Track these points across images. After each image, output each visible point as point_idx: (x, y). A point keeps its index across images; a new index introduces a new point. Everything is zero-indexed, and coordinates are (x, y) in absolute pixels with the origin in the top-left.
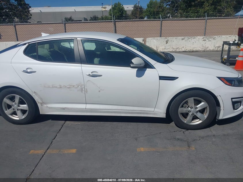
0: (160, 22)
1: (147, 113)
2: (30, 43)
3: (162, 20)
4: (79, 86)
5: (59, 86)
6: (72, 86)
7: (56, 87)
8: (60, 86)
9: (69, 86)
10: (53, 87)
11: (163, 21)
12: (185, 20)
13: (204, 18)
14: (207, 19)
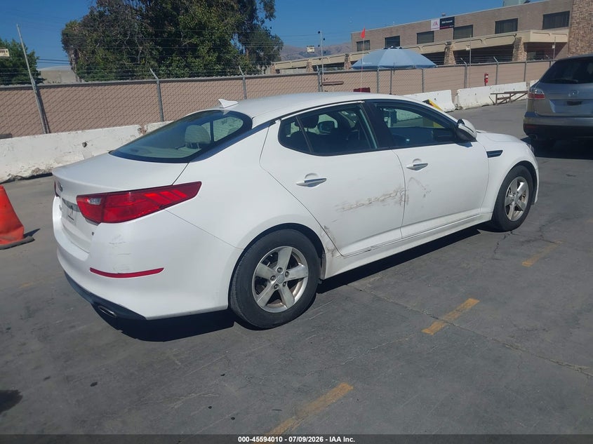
0: (155, 86)
1: (473, 220)
2: (282, 119)
3: (160, 82)
4: (398, 194)
5: (368, 202)
6: (387, 195)
7: (363, 205)
8: (370, 200)
9: (383, 198)
10: (357, 207)
11: (162, 85)
12: (206, 81)
13: (240, 76)
14: (246, 78)
